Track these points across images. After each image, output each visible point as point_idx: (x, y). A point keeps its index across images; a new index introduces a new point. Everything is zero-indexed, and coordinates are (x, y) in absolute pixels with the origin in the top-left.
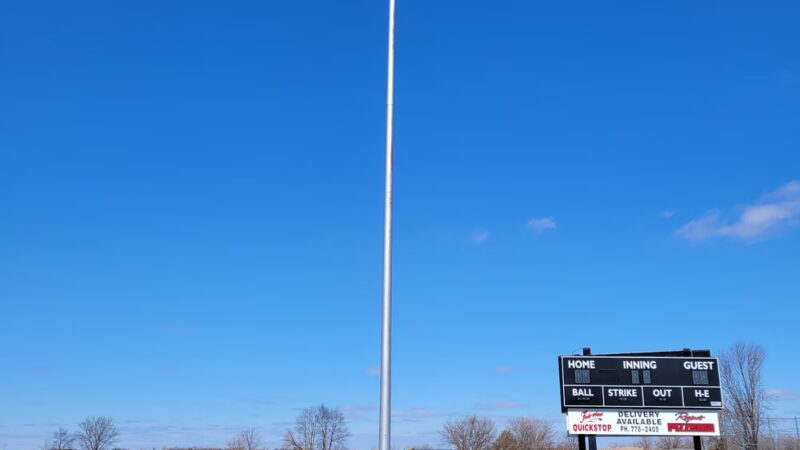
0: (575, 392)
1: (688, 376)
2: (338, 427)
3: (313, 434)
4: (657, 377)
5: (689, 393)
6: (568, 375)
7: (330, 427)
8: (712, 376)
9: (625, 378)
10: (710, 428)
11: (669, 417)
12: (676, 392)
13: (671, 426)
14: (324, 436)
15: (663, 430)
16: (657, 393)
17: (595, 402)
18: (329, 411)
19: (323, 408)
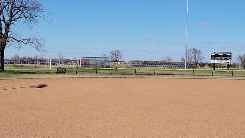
0: (212, 58)
1: (227, 56)
2: (200, 55)
3: (191, 58)
4: (223, 56)
5: (227, 58)
6: (212, 56)
7: (197, 55)
8: (230, 56)
9: (219, 56)
10: (229, 62)
11: (224, 61)
12: (225, 58)
13: (224, 62)
14: (195, 58)
15: (223, 63)
16: (223, 58)
17: (215, 59)
18: (197, 50)
19: (195, 49)
